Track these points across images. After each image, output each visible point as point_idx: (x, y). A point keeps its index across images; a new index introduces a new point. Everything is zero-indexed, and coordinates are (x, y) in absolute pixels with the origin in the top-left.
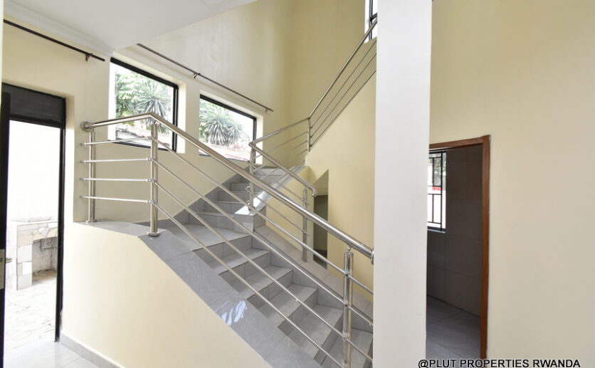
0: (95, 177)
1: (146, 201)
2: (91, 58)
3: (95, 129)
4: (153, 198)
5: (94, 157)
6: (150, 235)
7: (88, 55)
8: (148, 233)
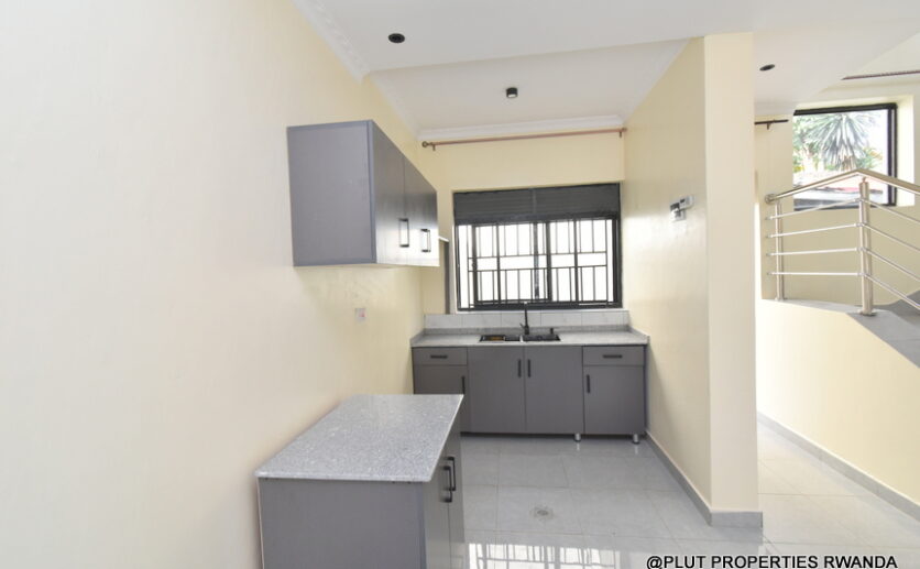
0: (782, 251)
1: (856, 274)
2: (772, 125)
3: (781, 200)
4: (865, 270)
5: (781, 231)
6: (861, 314)
7: (769, 123)
8: (859, 311)
